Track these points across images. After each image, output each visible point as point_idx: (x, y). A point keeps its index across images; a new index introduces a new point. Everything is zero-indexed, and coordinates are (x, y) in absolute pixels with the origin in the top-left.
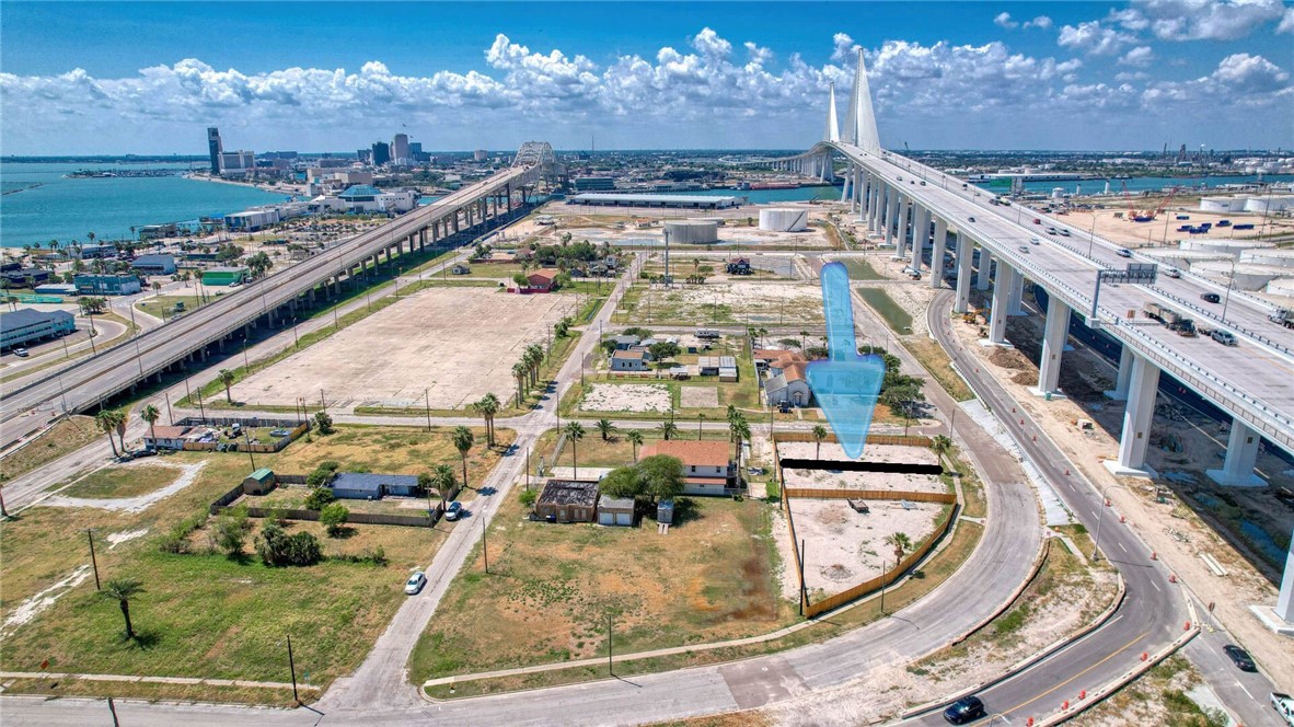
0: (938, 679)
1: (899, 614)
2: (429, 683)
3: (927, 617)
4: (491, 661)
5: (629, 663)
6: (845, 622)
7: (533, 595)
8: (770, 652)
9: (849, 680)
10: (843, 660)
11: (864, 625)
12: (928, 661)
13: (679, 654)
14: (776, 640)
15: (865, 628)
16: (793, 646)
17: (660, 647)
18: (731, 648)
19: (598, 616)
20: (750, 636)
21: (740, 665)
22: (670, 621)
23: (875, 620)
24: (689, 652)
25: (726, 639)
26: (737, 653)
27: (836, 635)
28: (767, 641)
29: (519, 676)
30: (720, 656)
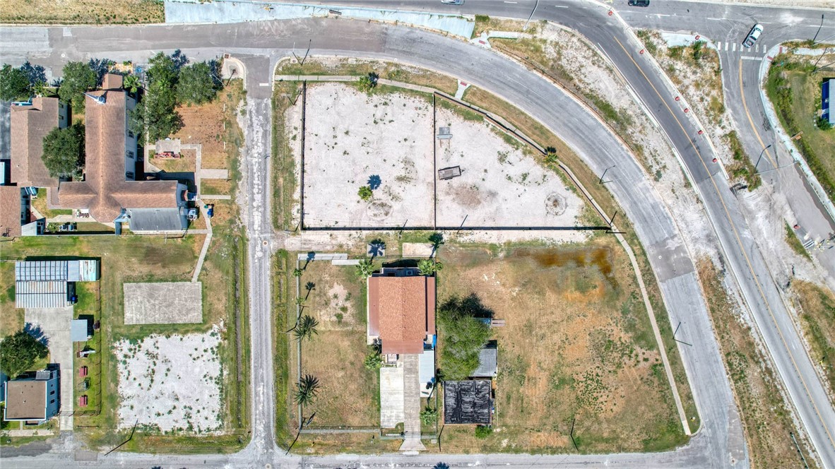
0: (665, 167)
1: (599, 174)
2: (688, 432)
3: (602, 158)
4: (665, 406)
5: (662, 332)
6: (612, 207)
7: (596, 398)
8: (644, 253)
9: (667, 214)
10: (649, 214)
11: (613, 197)
12: (649, 169)
13: (652, 304)
14: (633, 250)
15: (615, 196)
16: (638, 240)
17: (647, 315)
18: (643, 275)
19: (615, 354)
20: (631, 264)
21: (657, 271)
22: (617, 311)
23: (607, 190)
24: (650, 298)
25: (635, 278)
26: (647, 272)
27: (625, 215)
28: (635, 255)
29: (679, 388)
30: (650, 280)
